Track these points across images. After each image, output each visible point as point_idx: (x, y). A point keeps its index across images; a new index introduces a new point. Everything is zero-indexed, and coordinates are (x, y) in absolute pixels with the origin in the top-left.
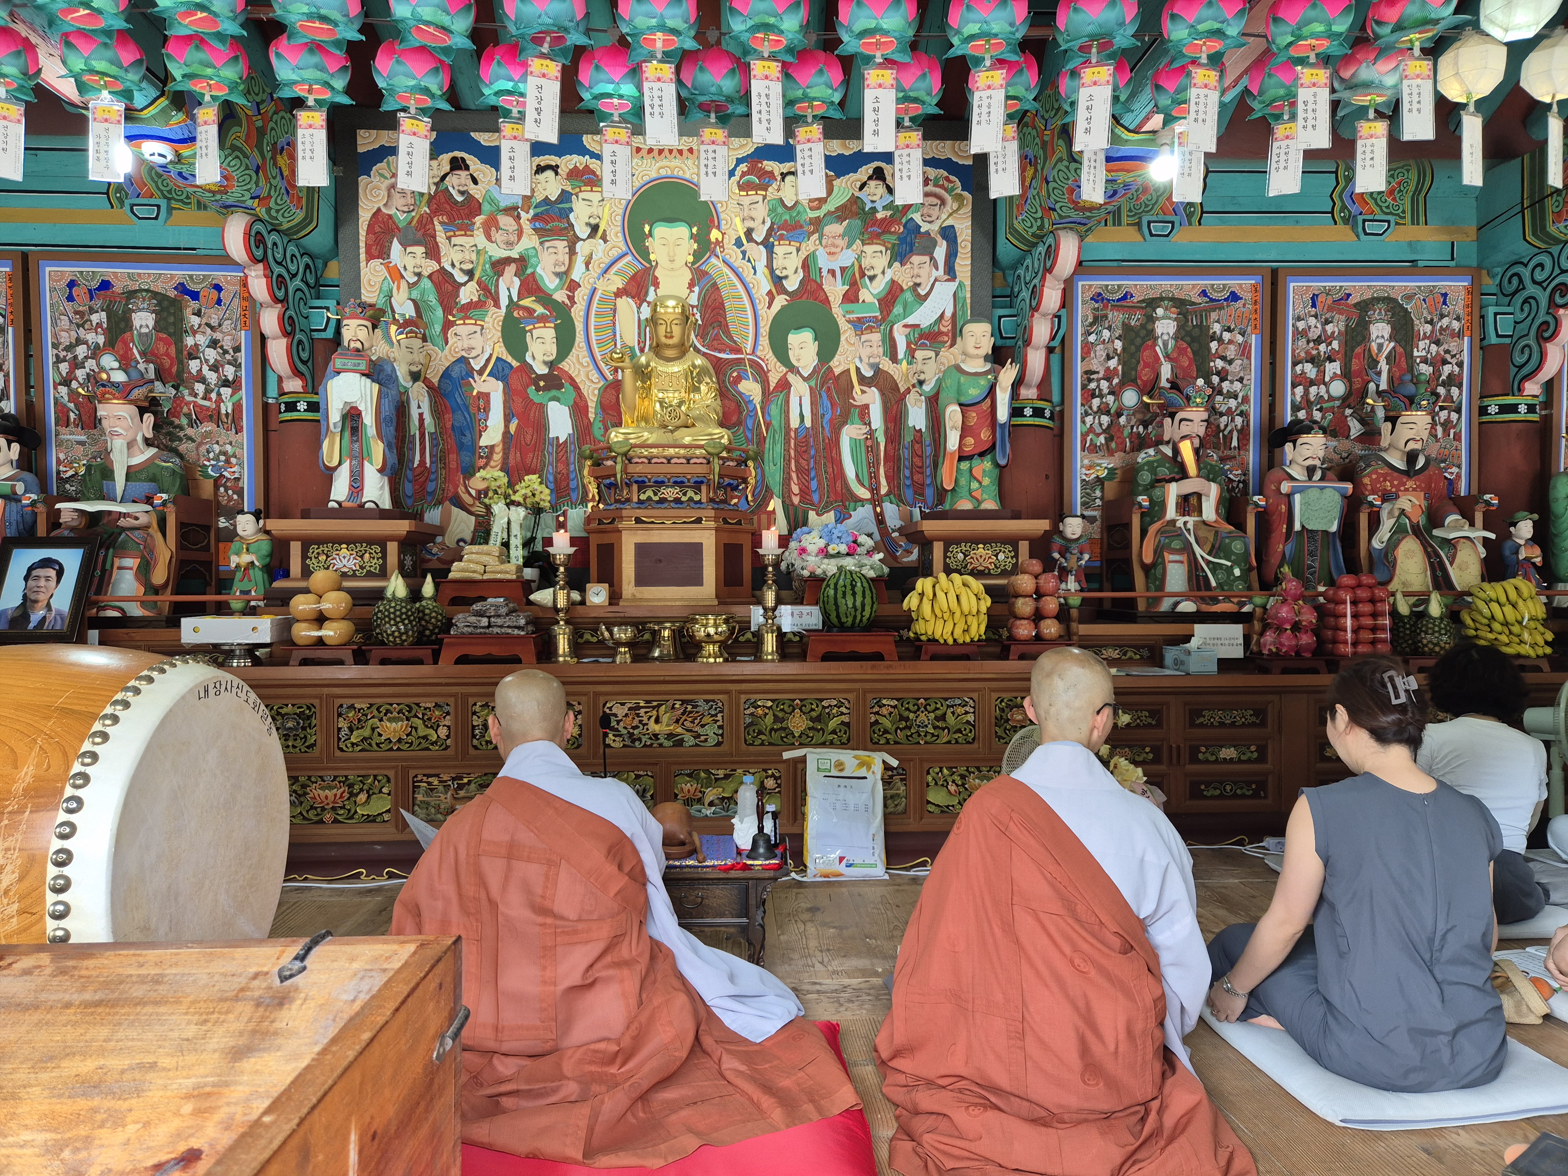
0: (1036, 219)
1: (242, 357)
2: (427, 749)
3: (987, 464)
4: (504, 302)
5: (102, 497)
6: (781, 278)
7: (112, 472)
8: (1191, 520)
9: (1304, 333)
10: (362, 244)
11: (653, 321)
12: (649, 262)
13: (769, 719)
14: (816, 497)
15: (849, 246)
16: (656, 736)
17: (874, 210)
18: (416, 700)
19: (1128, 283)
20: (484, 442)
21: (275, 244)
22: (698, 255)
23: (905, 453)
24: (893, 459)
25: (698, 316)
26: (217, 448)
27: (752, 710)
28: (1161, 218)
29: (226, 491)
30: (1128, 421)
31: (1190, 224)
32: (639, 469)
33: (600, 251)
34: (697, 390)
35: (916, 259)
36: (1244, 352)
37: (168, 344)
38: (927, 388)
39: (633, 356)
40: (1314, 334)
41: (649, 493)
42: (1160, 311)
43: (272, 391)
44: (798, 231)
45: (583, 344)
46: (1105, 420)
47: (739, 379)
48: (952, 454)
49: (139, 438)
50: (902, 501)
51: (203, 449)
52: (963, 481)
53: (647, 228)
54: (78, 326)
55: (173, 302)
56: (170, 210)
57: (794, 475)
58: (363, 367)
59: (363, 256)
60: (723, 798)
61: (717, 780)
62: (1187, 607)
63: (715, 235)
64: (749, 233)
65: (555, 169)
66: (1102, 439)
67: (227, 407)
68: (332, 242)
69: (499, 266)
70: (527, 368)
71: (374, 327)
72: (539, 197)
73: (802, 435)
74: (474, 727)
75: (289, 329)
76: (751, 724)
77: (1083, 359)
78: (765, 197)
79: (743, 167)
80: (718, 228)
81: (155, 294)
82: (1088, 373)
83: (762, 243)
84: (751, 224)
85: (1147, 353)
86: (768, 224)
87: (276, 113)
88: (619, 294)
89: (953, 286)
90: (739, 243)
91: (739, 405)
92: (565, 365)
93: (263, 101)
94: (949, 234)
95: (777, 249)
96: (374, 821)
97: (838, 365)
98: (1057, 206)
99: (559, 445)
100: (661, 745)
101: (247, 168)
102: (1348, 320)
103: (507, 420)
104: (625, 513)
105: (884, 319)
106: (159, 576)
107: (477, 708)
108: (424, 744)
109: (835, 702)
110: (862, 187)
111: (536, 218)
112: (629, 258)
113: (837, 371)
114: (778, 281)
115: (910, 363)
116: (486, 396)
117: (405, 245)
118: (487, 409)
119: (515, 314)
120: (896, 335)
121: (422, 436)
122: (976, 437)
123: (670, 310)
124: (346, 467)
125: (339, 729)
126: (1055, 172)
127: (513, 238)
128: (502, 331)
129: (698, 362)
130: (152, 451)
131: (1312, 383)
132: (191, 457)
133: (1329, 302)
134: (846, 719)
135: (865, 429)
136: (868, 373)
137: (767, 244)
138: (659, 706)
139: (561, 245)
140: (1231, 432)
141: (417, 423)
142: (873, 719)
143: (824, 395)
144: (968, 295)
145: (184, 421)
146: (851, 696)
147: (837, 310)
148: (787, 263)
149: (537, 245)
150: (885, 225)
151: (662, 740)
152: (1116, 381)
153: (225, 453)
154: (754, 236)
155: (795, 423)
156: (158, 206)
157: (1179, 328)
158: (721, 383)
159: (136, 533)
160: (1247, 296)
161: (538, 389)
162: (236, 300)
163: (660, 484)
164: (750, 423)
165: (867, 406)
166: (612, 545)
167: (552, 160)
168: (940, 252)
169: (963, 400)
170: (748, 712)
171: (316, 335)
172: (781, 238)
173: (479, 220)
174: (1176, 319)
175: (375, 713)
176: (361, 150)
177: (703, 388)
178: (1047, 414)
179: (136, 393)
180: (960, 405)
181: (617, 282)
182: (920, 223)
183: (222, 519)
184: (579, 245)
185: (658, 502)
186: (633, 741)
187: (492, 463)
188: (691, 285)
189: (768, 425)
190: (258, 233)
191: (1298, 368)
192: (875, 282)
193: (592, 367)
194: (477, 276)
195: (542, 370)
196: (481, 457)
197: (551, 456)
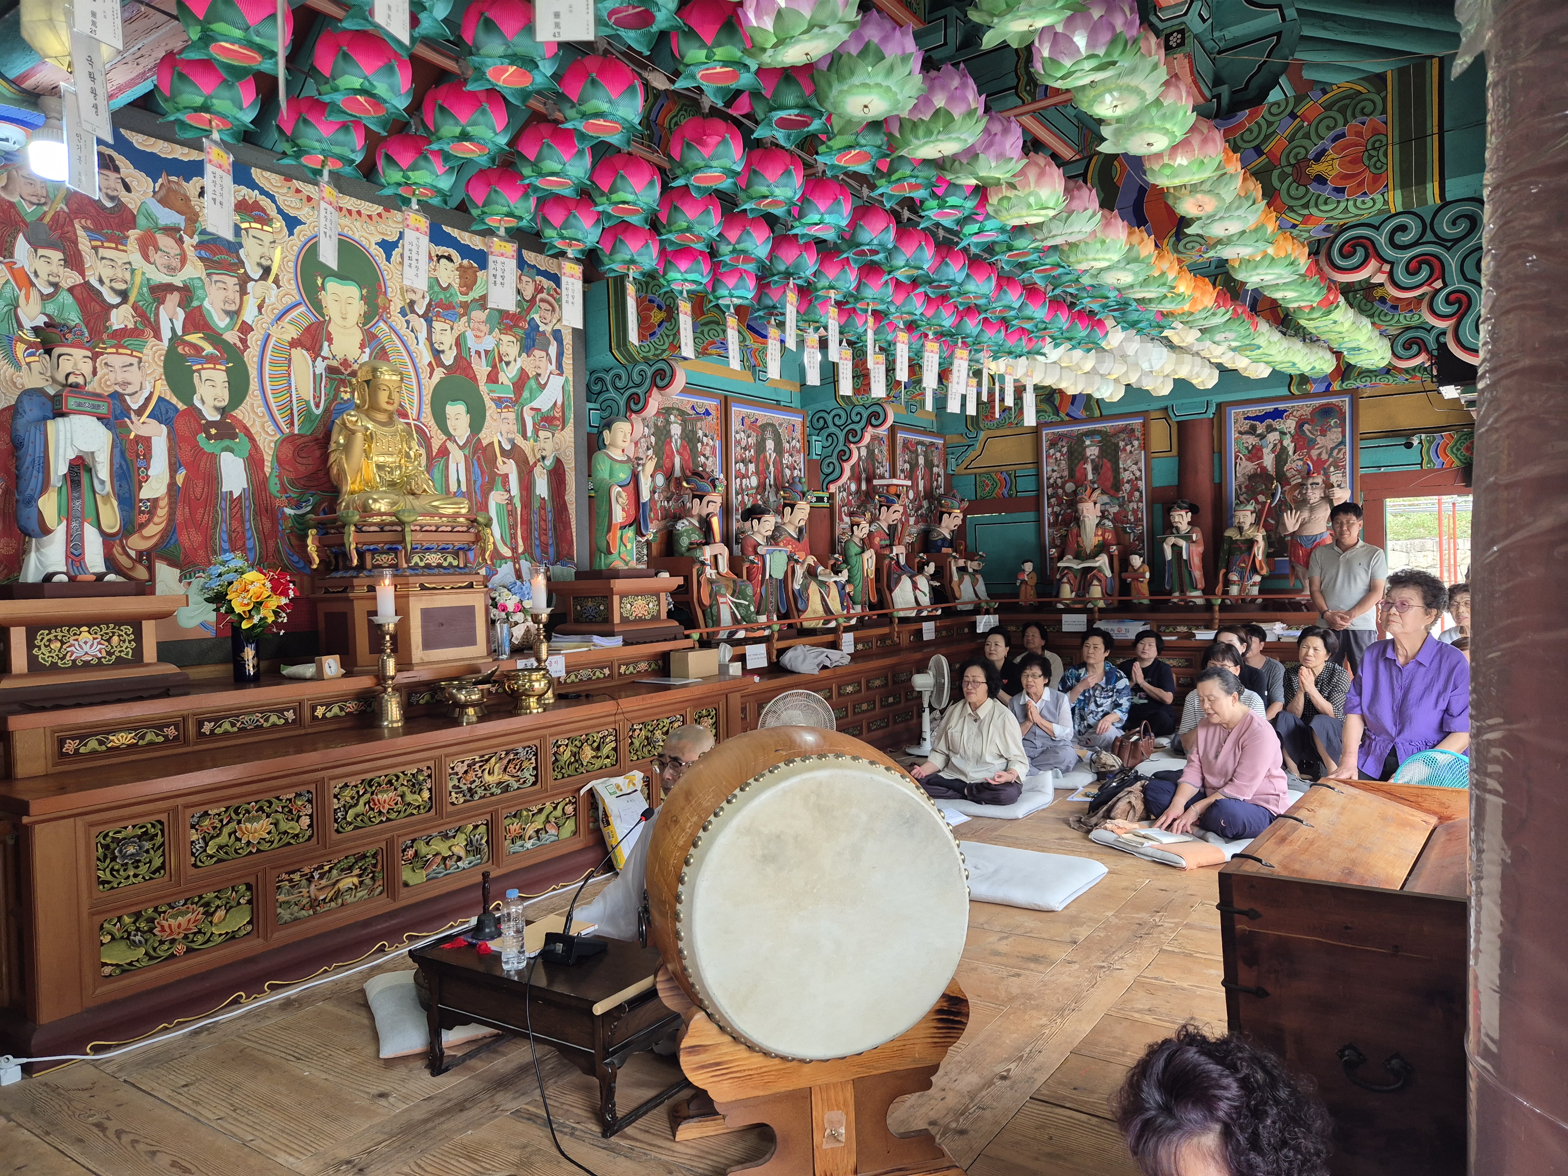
2: (289, 844)
3: (631, 532)
4: (166, 334)
6: (439, 352)
9: (739, 442)
12: (323, 316)
15: (490, 332)
16: (489, 786)
18: (277, 794)
20: (145, 494)
22: (367, 318)
23: (535, 518)
24: (527, 522)
27: (555, 748)
33: (273, 295)
35: (537, 353)
36: (713, 451)
38: (548, 463)
40: (743, 444)
41: (416, 559)
42: (672, 418)
44: (452, 312)
45: (257, 393)
48: (617, 525)
50: (533, 559)
53: (319, 282)
58: (104, 410)
60: (537, 830)
61: (532, 815)
62: (741, 634)
64: (412, 304)
69: (160, 291)
70: (194, 413)
74: (335, 811)
80: (385, 294)
83: (423, 316)
84: (413, 297)
85: (667, 447)
86: (427, 300)
88: (294, 344)
89: (561, 380)
90: (403, 313)
92: (238, 413)
94: (558, 336)
95: (435, 324)
96: (234, 937)
99: (232, 501)
103: (173, 469)
105: (517, 401)
107: (337, 790)
108: (286, 840)
111: (199, 246)
112: (302, 309)
113: (484, 443)
114: (436, 354)
115: (535, 441)
116: (147, 441)
117: (34, 245)
118: (148, 455)
119: (180, 350)
120: (525, 415)
122: (628, 512)
127: (176, 263)
128: (165, 367)
131: (743, 477)
133: (749, 423)
135: (506, 496)
136: (507, 446)
137: (427, 318)
138: (489, 759)
139: (231, 282)
142: (631, 741)
143: (475, 463)
144: (572, 388)
147: (483, 388)
148: (443, 339)
149: (204, 276)
150: (514, 319)
151: (493, 789)
154: (416, 308)
155: (453, 485)
160: (713, 413)
161: (209, 437)
163: (427, 550)
165: (507, 476)
168: (553, 350)
169: (616, 482)
172: (438, 314)
173: (133, 234)
174: (680, 424)
175: (233, 816)
182: (539, 323)
184: (250, 285)
185: (425, 568)
186: (471, 795)
188: (362, 346)
191: (738, 465)
192: (510, 368)
193: (267, 418)
194: (132, 298)
195: (213, 416)
196: (143, 512)
197: (223, 513)
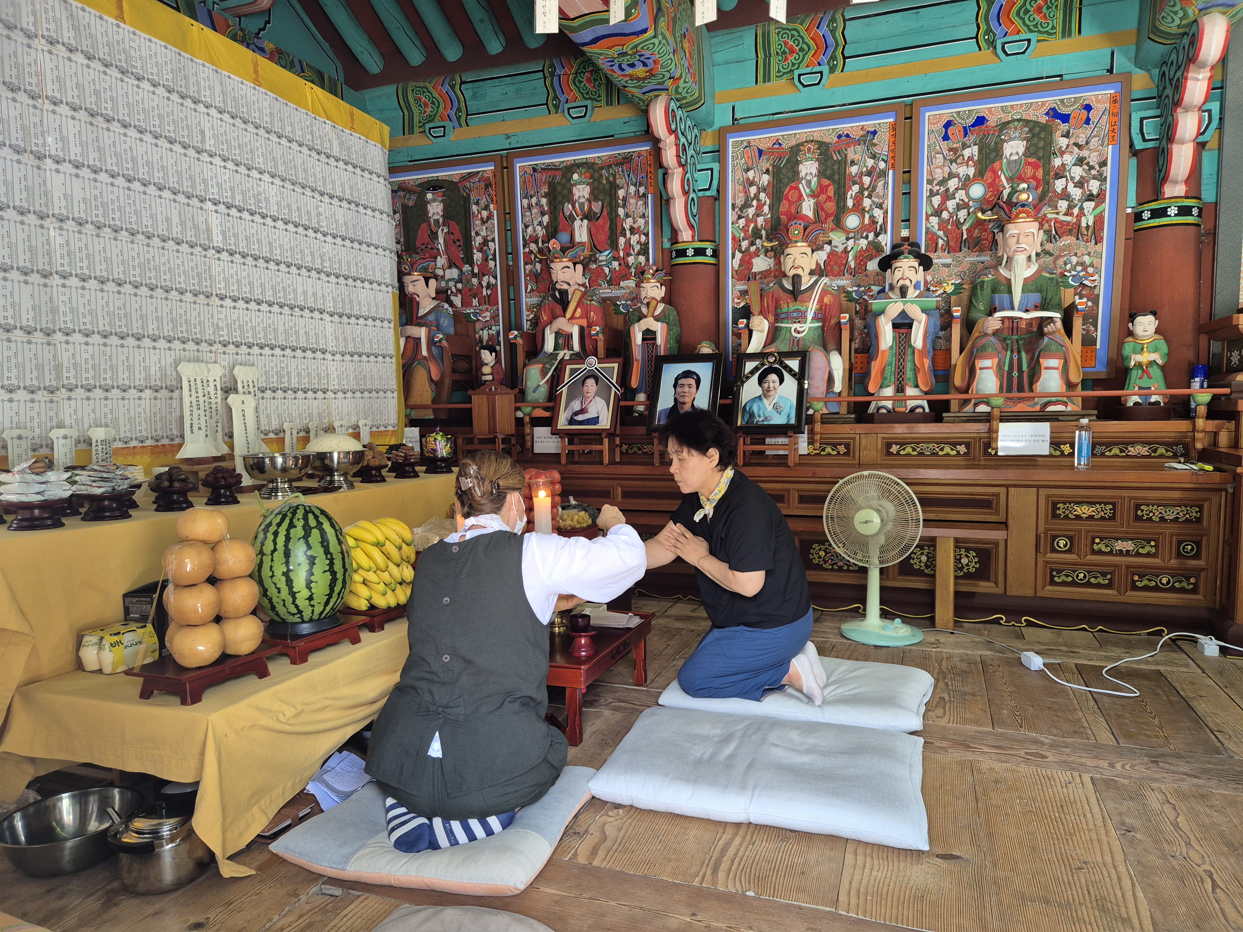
7: (1007, 285)
26: (1074, 260)
37: (1035, 166)
43: (1131, 201)
49: (1034, 253)
51: (1060, 262)
54: (951, 162)
55: (1044, 127)
56: (1037, 42)
67: (1088, 221)
81: (1027, 122)
106: (1074, 375)
153: (1082, 264)
156: (1027, 41)
162: (1105, 117)
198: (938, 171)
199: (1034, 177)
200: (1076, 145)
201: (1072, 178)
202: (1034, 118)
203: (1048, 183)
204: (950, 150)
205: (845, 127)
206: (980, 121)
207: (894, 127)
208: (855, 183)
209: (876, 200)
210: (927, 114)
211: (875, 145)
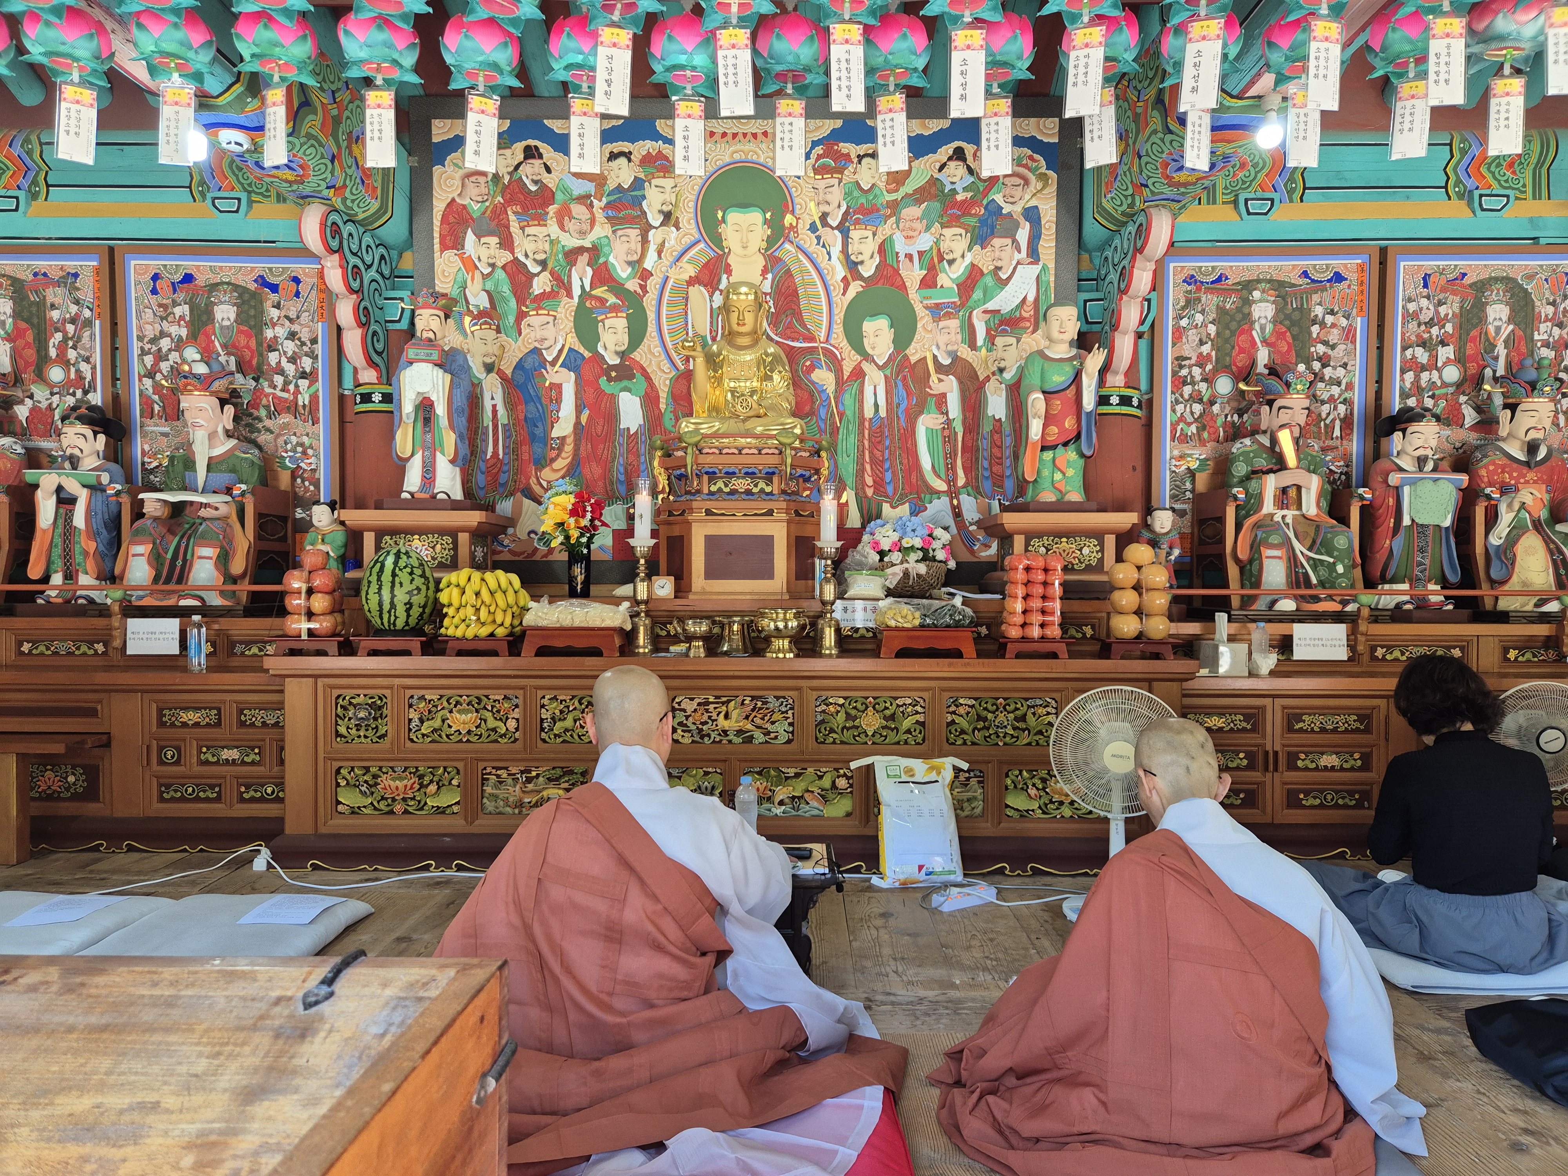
0: (1126, 197)
1: (319, 348)
2: (496, 741)
3: (1071, 454)
4: (577, 291)
5: (185, 488)
6: (856, 264)
7: (194, 463)
8: (1290, 514)
9: (1415, 315)
10: (436, 235)
11: (726, 308)
12: (722, 249)
13: (841, 717)
14: (890, 489)
15: (928, 229)
16: (725, 732)
17: (954, 192)
18: (486, 692)
19: (1222, 265)
20: (555, 433)
21: (350, 235)
22: (771, 241)
23: (984, 444)
24: (971, 450)
25: (771, 303)
26: (294, 439)
27: (824, 707)
28: (1260, 194)
29: (303, 482)
30: (1222, 409)
31: (1291, 201)
32: (709, 459)
33: (673, 238)
34: (770, 378)
35: (997, 242)
36: (1349, 335)
37: (249, 336)
38: (1008, 375)
39: (704, 345)
40: (1425, 316)
41: (720, 484)
42: (1257, 294)
43: (348, 383)
44: (875, 215)
45: (655, 334)
46: (1197, 408)
47: (812, 368)
48: (1034, 444)
49: (220, 430)
50: (980, 493)
51: (280, 441)
52: (1046, 473)
53: (720, 214)
54: (162, 318)
55: (254, 295)
56: (250, 203)
57: (868, 467)
58: (435, 356)
59: (437, 247)
60: (793, 798)
61: (787, 778)
62: (1287, 605)
63: (789, 219)
64: (824, 217)
65: (628, 155)
66: (1193, 429)
67: (304, 399)
68: (407, 233)
69: (572, 255)
70: (598, 358)
71: (447, 317)
72: (611, 185)
73: (876, 425)
74: (542, 720)
75: (364, 320)
76: (823, 722)
77: (1174, 345)
78: (840, 180)
79: (819, 150)
80: (793, 212)
81: (236, 287)
82: (1180, 359)
83: (837, 228)
84: (825, 208)
85: (1243, 337)
86: (844, 208)
87: (351, 102)
88: (691, 282)
89: (1036, 269)
90: (813, 228)
91: (811, 394)
92: (636, 355)
93: (339, 90)
94: (1032, 215)
95: (852, 234)
96: (443, 813)
97: (914, 353)
98: (1150, 183)
99: (629, 436)
100: (730, 741)
101: (322, 157)
102: (1462, 302)
103: (579, 411)
104: (695, 505)
105: (963, 305)
106: (238, 566)
107: (545, 701)
108: (493, 737)
109: (909, 701)
110: (941, 169)
111: (608, 206)
112: (702, 245)
113: (913, 359)
114: (852, 267)
115: (989, 350)
116: (558, 387)
117: (479, 237)
118: (559, 400)
119: (588, 304)
120: (975, 321)
121: (495, 427)
122: (1061, 426)
123: (743, 297)
124: (418, 458)
125: (410, 720)
126: (1148, 145)
127: (586, 227)
128: (575, 321)
129: (771, 350)
130: (233, 442)
131: (1423, 368)
132: (269, 448)
133: (1443, 282)
134: (920, 718)
135: (942, 419)
136: (946, 361)
137: (843, 229)
138: (729, 702)
139: (634, 233)
140: (1333, 420)
141: (490, 414)
142: (949, 719)
143: (900, 384)
144: (1052, 279)
145: (263, 413)
146: (925, 695)
147: (914, 295)
148: (862, 248)
149: (610, 234)
150: (965, 207)
151: (731, 737)
152: (1209, 367)
153: (302, 445)
154: (829, 220)
155: (869, 412)
156: (239, 200)
157: (1278, 311)
158: (794, 372)
159: (216, 523)
160: (1353, 277)
161: (610, 379)
162: (314, 292)
163: (730, 474)
164: (823, 413)
165: (944, 395)
166: (681, 537)
167: (625, 146)
168: (1023, 235)
169: (1047, 388)
170: (819, 709)
171: (391, 326)
172: (857, 222)
173: (552, 209)
174: (1274, 302)
175: (445, 704)
176: (435, 139)
177: (776, 377)
178: (1135, 402)
179: (217, 385)
180: (1044, 392)
181: (689, 270)
182: (1002, 204)
183: (299, 510)
184: (652, 233)
185: (728, 494)
186: (702, 737)
187: (564, 455)
188: (764, 272)
189: (841, 415)
190: (334, 223)
191: (1409, 353)
192: (954, 266)
193: (663, 356)
194: (550, 266)
195: (613, 360)
196: (553, 448)
197: (621, 447)
198: (148, 327)
199: (248, 347)
200: (287, 317)
201: (285, 353)
202: (243, 284)
203: (261, 355)
204: (160, 305)
205: (42, 264)
206: (188, 278)
207: (97, 271)
208: (57, 330)
209: (82, 352)
210: (133, 263)
211: (78, 289)
